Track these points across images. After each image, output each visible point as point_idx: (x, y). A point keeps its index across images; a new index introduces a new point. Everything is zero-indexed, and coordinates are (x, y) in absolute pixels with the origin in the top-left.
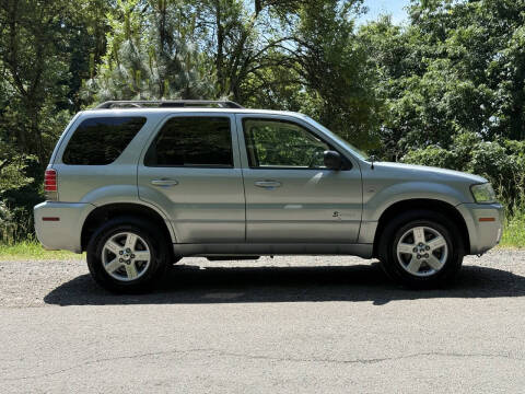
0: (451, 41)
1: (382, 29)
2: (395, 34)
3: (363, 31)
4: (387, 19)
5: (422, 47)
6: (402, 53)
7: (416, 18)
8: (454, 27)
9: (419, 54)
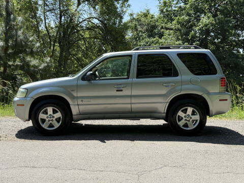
0: (174, 22)
1: (146, 15)
2: (152, 18)
3: (138, 16)
4: (148, 11)
5: (163, 25)
6: (154, 27)
7: (162, 11)
8: (177, 16)
9: (162, 28)
